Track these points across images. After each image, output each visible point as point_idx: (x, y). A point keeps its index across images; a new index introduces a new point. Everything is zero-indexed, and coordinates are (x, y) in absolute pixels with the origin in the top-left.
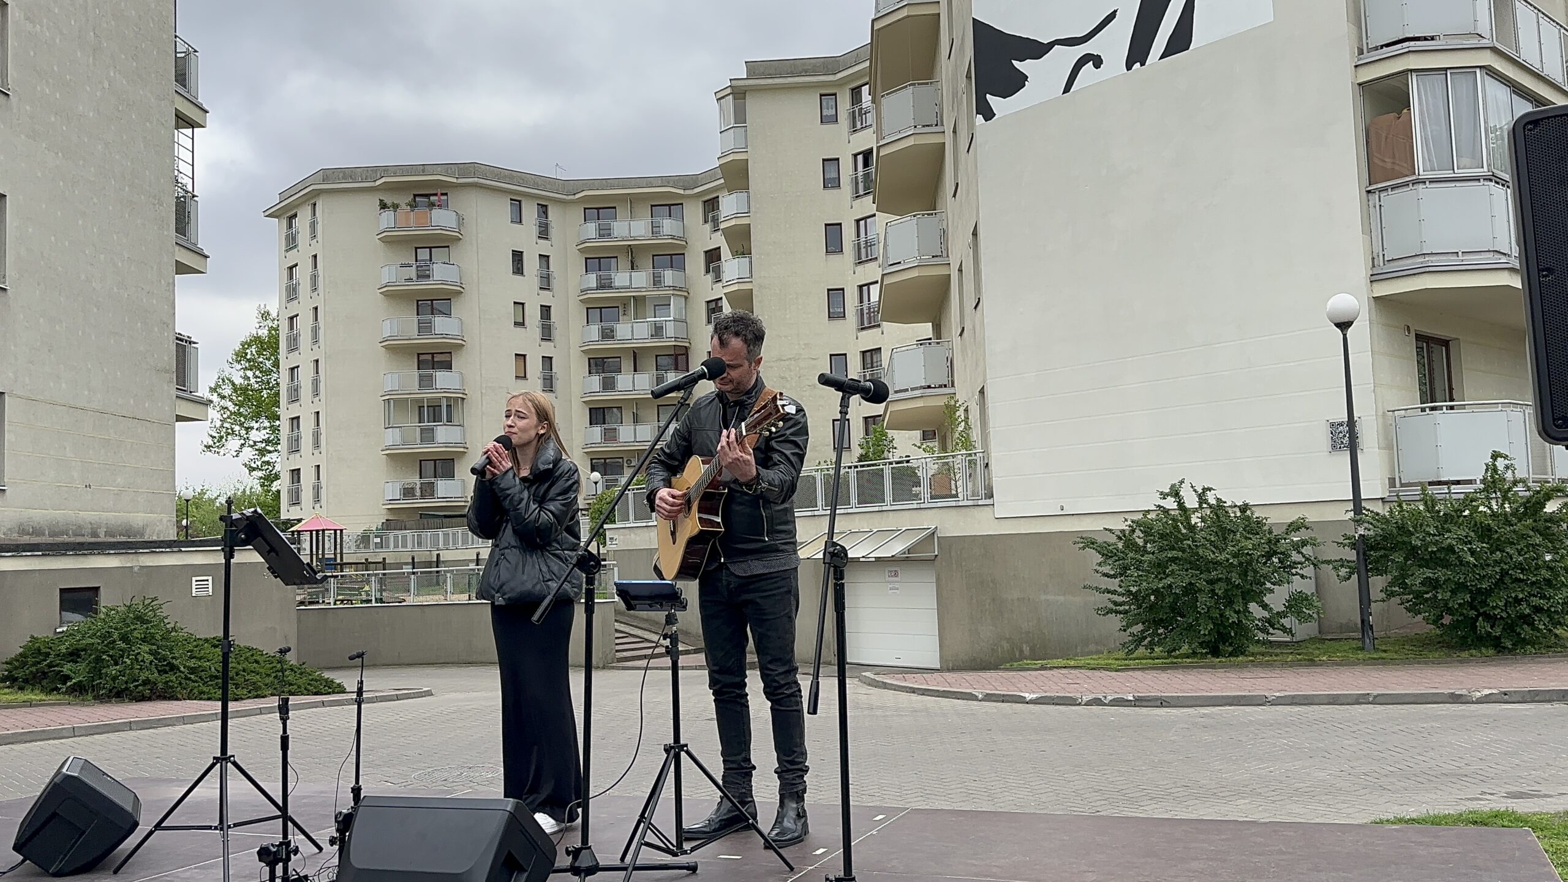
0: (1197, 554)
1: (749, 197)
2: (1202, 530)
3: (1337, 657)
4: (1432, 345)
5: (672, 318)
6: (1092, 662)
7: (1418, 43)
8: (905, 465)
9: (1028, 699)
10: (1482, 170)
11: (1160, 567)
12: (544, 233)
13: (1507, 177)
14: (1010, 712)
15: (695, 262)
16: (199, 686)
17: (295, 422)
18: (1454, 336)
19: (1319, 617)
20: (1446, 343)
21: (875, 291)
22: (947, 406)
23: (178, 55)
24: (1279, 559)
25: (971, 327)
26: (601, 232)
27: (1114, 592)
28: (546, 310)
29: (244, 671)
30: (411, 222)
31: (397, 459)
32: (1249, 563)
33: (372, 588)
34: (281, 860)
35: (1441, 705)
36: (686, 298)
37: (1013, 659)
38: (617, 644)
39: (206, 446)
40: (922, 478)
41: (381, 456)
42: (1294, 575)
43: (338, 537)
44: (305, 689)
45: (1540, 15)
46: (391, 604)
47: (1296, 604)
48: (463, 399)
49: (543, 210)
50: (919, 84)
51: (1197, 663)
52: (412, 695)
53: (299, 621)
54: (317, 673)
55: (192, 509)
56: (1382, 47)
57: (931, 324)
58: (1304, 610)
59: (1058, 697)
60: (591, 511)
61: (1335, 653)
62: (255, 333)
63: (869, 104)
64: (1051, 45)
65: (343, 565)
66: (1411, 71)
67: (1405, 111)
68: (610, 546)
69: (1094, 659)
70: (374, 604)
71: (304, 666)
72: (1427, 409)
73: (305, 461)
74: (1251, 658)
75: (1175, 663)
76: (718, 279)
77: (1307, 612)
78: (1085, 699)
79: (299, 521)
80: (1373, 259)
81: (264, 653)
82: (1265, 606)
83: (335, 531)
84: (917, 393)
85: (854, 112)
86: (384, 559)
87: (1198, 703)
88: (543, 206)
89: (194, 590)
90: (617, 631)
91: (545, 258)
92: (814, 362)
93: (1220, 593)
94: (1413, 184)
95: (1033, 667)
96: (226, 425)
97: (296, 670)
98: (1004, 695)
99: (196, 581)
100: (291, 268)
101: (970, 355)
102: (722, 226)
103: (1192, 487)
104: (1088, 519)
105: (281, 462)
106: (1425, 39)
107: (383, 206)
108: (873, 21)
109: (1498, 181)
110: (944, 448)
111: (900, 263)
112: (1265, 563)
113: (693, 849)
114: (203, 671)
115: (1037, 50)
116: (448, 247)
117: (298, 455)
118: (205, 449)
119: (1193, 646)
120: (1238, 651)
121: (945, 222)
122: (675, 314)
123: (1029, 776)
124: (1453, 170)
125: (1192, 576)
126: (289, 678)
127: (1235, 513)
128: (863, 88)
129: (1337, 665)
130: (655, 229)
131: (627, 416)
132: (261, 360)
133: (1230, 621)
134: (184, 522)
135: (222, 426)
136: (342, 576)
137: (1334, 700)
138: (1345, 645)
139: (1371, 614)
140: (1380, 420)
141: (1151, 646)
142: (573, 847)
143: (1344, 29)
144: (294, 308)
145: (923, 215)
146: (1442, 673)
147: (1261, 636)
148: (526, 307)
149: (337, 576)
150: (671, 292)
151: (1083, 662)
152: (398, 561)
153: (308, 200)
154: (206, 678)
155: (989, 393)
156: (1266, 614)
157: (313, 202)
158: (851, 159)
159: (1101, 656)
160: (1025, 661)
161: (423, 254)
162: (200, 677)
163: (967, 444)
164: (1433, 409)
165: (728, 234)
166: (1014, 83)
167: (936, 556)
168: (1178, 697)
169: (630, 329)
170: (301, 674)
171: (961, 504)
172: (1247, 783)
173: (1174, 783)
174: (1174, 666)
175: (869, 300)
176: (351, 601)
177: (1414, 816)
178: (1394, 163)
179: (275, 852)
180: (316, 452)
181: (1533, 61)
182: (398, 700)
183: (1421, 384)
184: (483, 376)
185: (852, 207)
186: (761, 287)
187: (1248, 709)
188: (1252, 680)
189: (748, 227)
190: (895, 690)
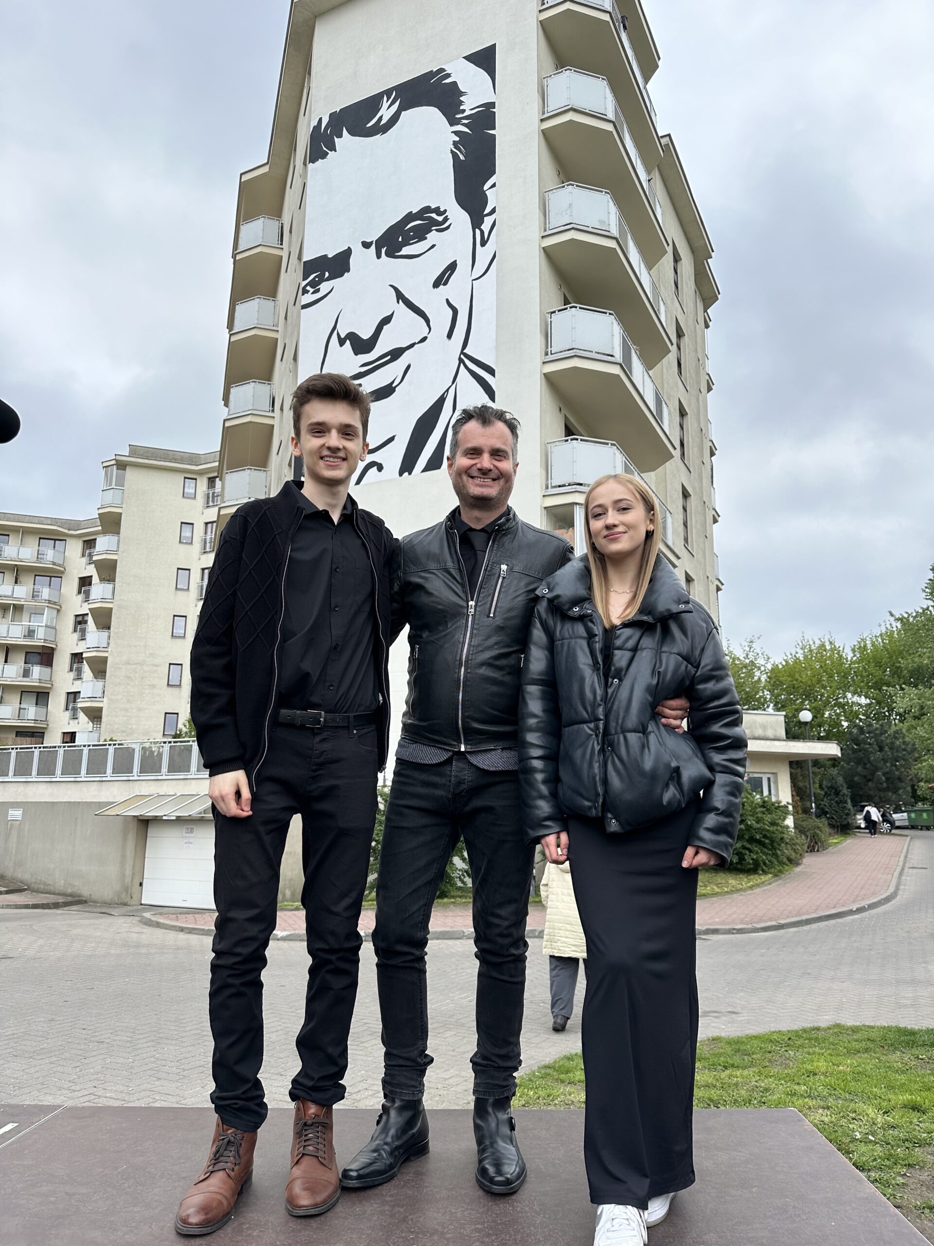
1: (119, 541)
5: (44, 625)
7: (581, 487)
9: (279, 937)
15: (70, 586)
36: (58, 611)
50: (254, 469)
56: (559, 486)
63: (221, 490)
66: (576, 504)
67: (571, 528)
74: (453, 900)
76: (87, 599)
85: (208, 494)
92: (155, 668)
95: (290, 907)
102: (95, 559)
108: (225, 421)
122: (47, 621)
128: (217, 478)
143: (538, 472)
150: (47, 605)
158: (202, 526)
165: (99, 565)
169: (6, 629)
185: (199, 559)
186: (120, 607)
187: (450, 942)
188: (453, 918)
189: (115, 562)
190: (166, 929)
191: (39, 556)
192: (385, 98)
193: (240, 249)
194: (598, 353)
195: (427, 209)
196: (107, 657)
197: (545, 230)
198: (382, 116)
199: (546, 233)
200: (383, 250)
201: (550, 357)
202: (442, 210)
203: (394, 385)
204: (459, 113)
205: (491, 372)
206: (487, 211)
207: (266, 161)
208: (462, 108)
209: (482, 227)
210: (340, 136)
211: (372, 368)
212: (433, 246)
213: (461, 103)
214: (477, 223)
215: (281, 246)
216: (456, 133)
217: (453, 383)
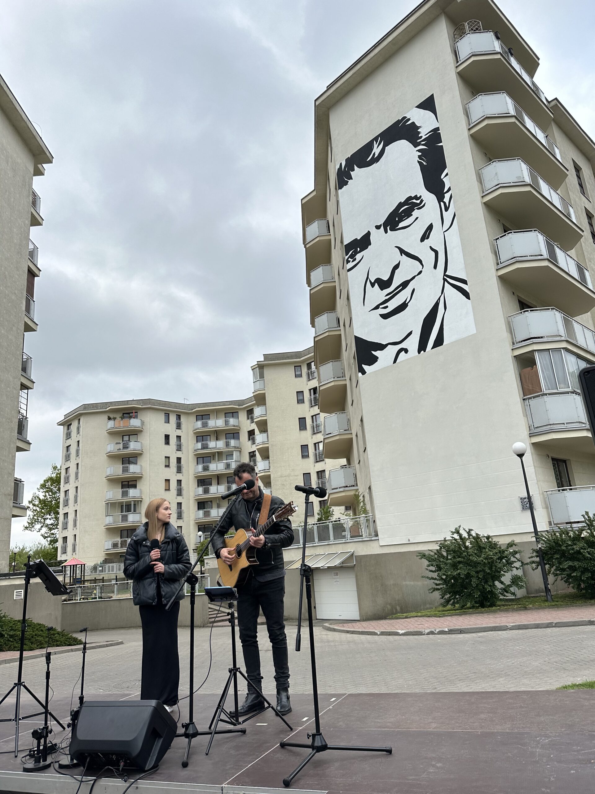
0: (469, 559)
1: (266, 408)
2: (471, 548)
3: (536, 605)
4: (559, 462)
5: (234, 460)
6: (428, 613)
7: (536, 339)
8: (338, 522)
9: (400, 633)
10: (569, 389)
11: (454, 566)
12: (179, 426)
13: (579, 391)
14: (393, 640)
15: (244, 436)
16: (14, 644)
17: (66, 515)
18: (568, 458)
19: (526, 585)
20: (565, 461)
21: (321, 445)
22: (355, 495)
23: (24, 360)
24: (506, 560)
25: (363, 460)
26: (204, 425)
27: (435, 579)
28: (179, 460)
29: (36, 635)
30: (120, 424)
31: (111, 530)
32: (492, 562)
33: (97, 592)
34: (43, 737)
35: (585, 626)
36: (240, 452)
37: (393, 614)
38: (210, 615)
39: (25, 527)
40: (346, 528)
41: (103, 529)
42: (513, 567)
43: (83, 568)
44: (64, 643)
45: (584, 327)
46: (106, 599)
47: (515, 581)
48: (141, 501)
49: (179, 417)
50: (334, 361)
51: (475, 611)
52: (114, 644)
53: (63, 609)
54: (70, 635)
55: (17, 557)
56: (522, 341)
57: (346, 459)
58: (519, 583)
59: (414, 631)
60: (198, 550)
61: (535, 603)
62: (50, 476)
63: (315, 369)
64: (387, 345)
65: (84, 581)
66: (535, 350)
67: (535, 366)
68: (207, 567)
69: (429, 612)
70: (98, 600)
71: (64, 632)
72: (561, 490)
73: (69, 534)
74: (498, 608)
75: (465, 612)
76: (254, 443)
77: (521, 584)
78: (427, 631)
79: (66, 561)
80: (529, 427)
81: (46, 626)
82: (502, 583)
83: (82, 565)
84: (342, 489)
85: (309, 373)
86: (103, 577)
87: (477, 630)
88: (178, 415)
89: (15, 597)
90: (210, 608)
91: (179, 437)
92: (296, 477)
93: (481, 577)
94: (542, 396)
95: (402, 617)
96: (35, 518)
97: (60, 634)
98: (389, 632)
99: (16, 592)
100: (68, 447)
101: (363, 471)
102: (255, 420)
103: (464, 529)
104: (421, 545)
105: (59, 533)
106: (539, 338)
107: (109, 419)
108: (314, 338)
109: (577, 393)
110: (355, 514)
111: (331, 433)
112: (500, 562)
113: (244, 722)
114: (16, 636)
115: (382, 347)
116: (137, 434)
117: (66, 530)
118: (25, 529)
119: (472, 603)
120: (492, 605)
121: (349, 416)
122: (235, 458)
123: (403, 672)
124: (558, 389)
125: (469, 570)
126: (57, 638)
127: (484, 540)
128: (312, 363)
129: (537, 609)
130: (227, 422)
131: (214, 505)
132: (52, 488)
133: (487, 590)
134: (13, 564)
135: (33, 518)
136: (84, 587)
137: (537, 626)
138: (539, 599)
139: (549, 584)
140: (542, 496)
141: (453, 604)
142: (186, 723)
143: (505, 335)
144: (68, 464)
145: (340, 413)
146: (584, 611)
147: (501, 597)
148: (171, 458)
149: (81, 587)
150: (234, 449)
151: (424, 613)
152: (110, 578)
153: (77, 417)
154: (18, 640)
155: (373, 488)
156: (503, 586)
157: (79, 418)
158: (308, 392)
159: (432, 610)
160: (398, 614)
161: (126, 438)
162: (15, 640)
163: (365, 511)
164: (563, 490)
165: (258, 423)
166: (373, 360)
167: (355, 565)
168: (468, 628)
169: (216, 466)
170: (63, 635)
171: (364, 539)
172: (502, 670)
173: (469, 672)
174: (465, 613)
175: (319, 449)
176: (88, 598)
177: (581, 682)
178: (533, 387)
179: (41, 732)
180: (75, 529)
181: (584, 345)
182: (107, 647)
183: (557, 479)
184: (151, 490)
185: (310, 411)
186: (272, 445)
187: (500, 632)
188: (500, 618)
189: (266, 420)
190: (339, 632)
191: (226, 423)
192: (375, 142)
193: (308, 241)
194: (532, 256)
195: (410, 198)
196: (270, 475)
197: (483, 192)
198: (374, 153)
199: (484, 194)
200: (388, 228)
201: (501, 266)
202: (418, 196)
203: (406, 303)
204: (419, 139)
205: (464, 282)
206: (445, 190)
207: (314, 189)
208: (420, 135)
209: (444, 200)
210: (353, 170)
211: (392, 296)
212: (417, 218)
213: (419, 133)
214: (440, 198)
215: (329, 234)
216: (419, 151)
217: (442, 294)
